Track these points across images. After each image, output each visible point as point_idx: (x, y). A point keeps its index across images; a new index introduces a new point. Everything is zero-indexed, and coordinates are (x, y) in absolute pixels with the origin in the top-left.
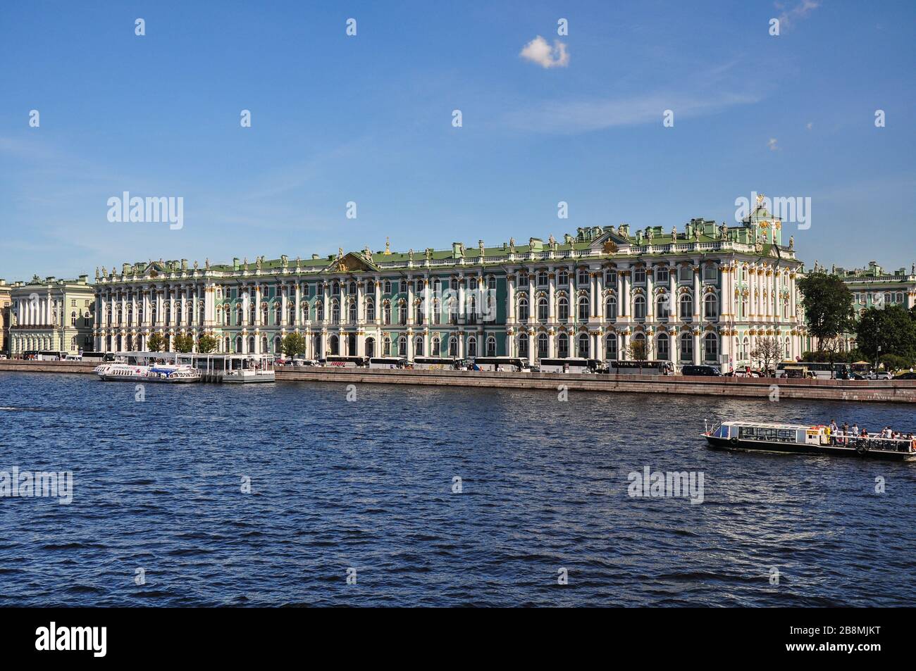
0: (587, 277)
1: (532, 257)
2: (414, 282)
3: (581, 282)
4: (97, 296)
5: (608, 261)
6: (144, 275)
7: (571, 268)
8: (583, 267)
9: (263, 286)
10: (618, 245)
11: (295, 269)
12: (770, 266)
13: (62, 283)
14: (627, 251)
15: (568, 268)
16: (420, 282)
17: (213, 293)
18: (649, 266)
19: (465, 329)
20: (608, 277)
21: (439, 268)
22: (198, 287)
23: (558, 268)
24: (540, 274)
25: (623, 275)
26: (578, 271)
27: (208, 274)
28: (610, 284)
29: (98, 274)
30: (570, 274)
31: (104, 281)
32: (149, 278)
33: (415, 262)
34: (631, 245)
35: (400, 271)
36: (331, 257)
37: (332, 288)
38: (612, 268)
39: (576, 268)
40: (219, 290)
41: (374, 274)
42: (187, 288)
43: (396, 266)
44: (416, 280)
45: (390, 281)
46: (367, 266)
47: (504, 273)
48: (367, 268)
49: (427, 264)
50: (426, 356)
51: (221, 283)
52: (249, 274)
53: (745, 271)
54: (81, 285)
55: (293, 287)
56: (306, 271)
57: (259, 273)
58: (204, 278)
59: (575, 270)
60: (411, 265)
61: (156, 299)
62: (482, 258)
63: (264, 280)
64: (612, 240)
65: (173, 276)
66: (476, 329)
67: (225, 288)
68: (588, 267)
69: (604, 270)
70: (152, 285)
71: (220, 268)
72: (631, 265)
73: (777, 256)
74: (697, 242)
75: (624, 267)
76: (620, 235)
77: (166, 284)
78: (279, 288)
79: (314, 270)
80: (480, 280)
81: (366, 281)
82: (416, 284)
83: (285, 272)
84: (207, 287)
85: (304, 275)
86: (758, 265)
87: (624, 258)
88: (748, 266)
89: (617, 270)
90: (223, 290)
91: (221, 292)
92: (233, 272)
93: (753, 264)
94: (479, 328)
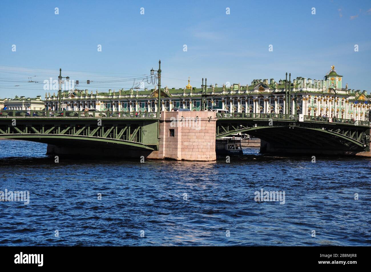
0: (253, 101)
1: (232, 93)
2: (186, 102)
3: (251, 103)
4: (46, 106)
5: (260, 95)
6: (68, 97)
8: (251, 97)
9: (122, 103)
10: (265, 88)
11: (135, 95)
12: (331, 97)
13: (29, 99)
14: (268, 91)
15: (245, 97)
16: (188, 102)
17: (99, 106)
18: (276, 97)
20: (261, 102)
21: (195, 96)
22: (93, 103)
23: (242, 97)
24: (235, 100)
25: (266, 101)
26: (249, 99)
27: (97, 97)
28: (261, 104)
29: (46, 95)
30: (246, 100)
31: (50, 99)
32: (70, 98)
33: (186, 93)
34: (270, 88)
35: (180, 97)
36: (152, 90)
37: (151, 104)
38: (262, 98)
39: (248, 97)
40: (102, 104)
41: (169, 98)
42: (88, 103)
43: (178, 95)
44: (186, 101)
45: (176, 102)
46: (166, 95)
47: (220, 99)
48: (166, 96)
49: (191, 94)
51: (103, 101)
52: (116, 97)
53: (316, 100)
54: (38, 101)
55: (135, 104)
56: (140, 96)
57: (120, 97)
58: (95, 98)
59: (248, 98)
60: (184, 95)
61: (73, 108)
62: (213, 92)
63: (122, 100)
65: (82, 98)
67: (105, 103)
68: (253, 97)
69: (259, 99)
70: (72, 101)
71: (103, 94)
72: (269, 97)
73: (334, 93)
74: (294, 88)
75: (267, 97)
76: (265, 84)
77: (78, 101)
78: (129, 104)
79: (144, 96)
80: (212, 102)
81: (166, 102)
82: (186, 103)
83: (131, 96)
84: (97, 103)
85: (139, 98)
86: (324, 97)
87: (267, 94)
88: (317, 98)
89: (264, 98)
90: (104, 104)
91: (103, 105)
92: (108, 96)
93: (320, 97)
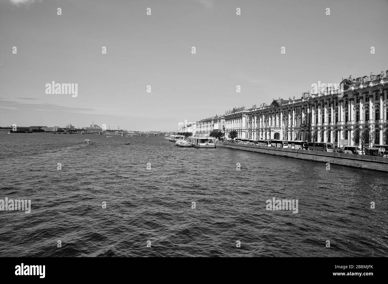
0: (337, 103)
2: (290, 110)
5: (345, 94)
7: (331, 99)
8: (336, 97)
9: (256, 115)
10: (349, 86)
14: (352, 88)
16: (292, 110)
17: (245, 118)
18: (360, 95)
19: (304, 129)
20: (347, 102)
21: (297, 104)
22: (241, 116)
23: (328, 99)
24: (322, 103)
25: (350, 100)
26: (335, 100)
28: (346, 105)
30: (332, 102)
32: (233, 113)
33: (291, 102)
34: (354, 85)
35: (287, 106)
37: (271, 114)
40: (247, 117)
41: (280, 108)
43: (286, 104)
45: (285, 110)
46: (279, 105)
49: (293, 102)
50: (293, 140)
51: (247, 114)
52: (254, 111)
55: (262, 115)
56: (265, 108)
58: (242, 112)
59: (333, 100)
60: (289, 103)
63: (257, 112)
64: (347, 83)
66: (306, 129)
67: (249, 116)
68: (338, 98)
69: (344, 99)
70: (234, 116)
72: (354, 95)
75: (350, 96)
76: (349, 80)
77: (236, 115)
79: (267, 108)
84: (243, 116)
87: (351, 91)
89: (348, 98)
94: (307, 129)
